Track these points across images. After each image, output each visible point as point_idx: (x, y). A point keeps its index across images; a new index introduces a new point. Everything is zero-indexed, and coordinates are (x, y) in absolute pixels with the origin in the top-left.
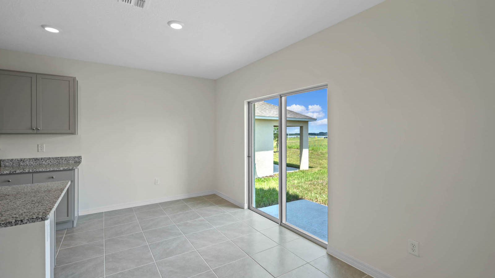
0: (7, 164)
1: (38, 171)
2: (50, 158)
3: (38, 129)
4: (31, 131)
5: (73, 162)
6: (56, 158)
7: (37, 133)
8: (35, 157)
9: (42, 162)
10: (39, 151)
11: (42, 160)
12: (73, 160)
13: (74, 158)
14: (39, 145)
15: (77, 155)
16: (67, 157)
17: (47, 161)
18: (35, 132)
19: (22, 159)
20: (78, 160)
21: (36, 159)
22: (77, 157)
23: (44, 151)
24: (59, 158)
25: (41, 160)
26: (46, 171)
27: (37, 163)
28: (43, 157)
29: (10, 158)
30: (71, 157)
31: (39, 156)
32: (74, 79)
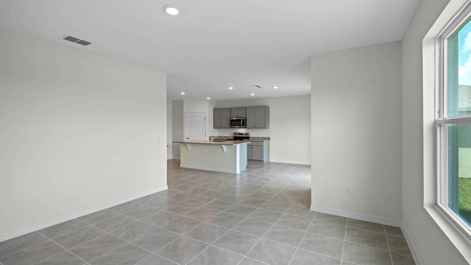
0: (251, 138)
1: (254, 141)
2: (261, 137)
3: (256, 126)
4: (254, 127)
7: (256, 128)
9: (259, 138)
10: (258, 134)
14: (258, 132)
16: (266, 137)
19: (254, 137)
24: (263, 137)
26: (256, 141)
32: (266, 106)
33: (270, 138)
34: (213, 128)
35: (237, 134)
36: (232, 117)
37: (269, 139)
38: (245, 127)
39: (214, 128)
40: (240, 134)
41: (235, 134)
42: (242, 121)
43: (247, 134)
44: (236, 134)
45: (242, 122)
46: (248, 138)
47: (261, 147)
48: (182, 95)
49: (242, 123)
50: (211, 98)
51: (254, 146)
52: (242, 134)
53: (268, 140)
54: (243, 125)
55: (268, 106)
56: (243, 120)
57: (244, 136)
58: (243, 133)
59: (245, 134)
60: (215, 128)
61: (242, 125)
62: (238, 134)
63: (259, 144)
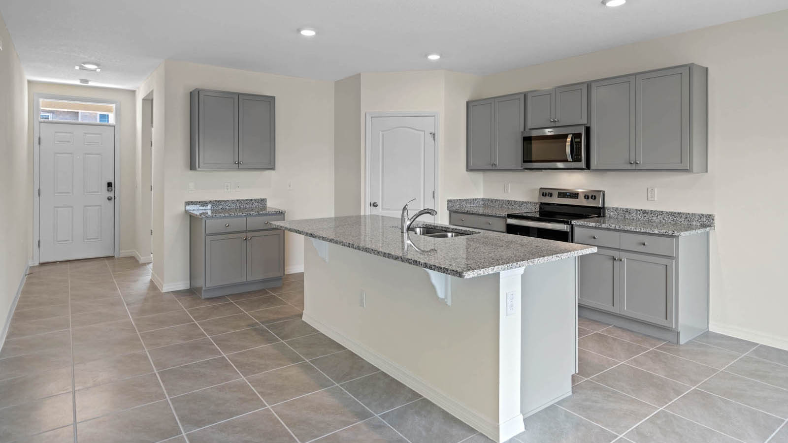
0: (612, 214)
1: (626, 229)
2: (662, 212)
3: (637, 163)
4: (629, 167)
5: (699, 224)
6: (672, 214)
7: (635, 170)
8: (643, 208)
9: (652, 217)
10: (649, 199)
11: (652, 215)
12: (698, 221)
13: (701, 218)
14: (649, 190)
15: (705, 212)
16: (689, 214)
17: (659, 217)
18: (634, 167)
19: (628, 209)
20: (707, 221)
21: (645, 212)
22: (706, 216)
23: (656, 199)
24: (675, 213)
25: (651, 213)
26: (635, 231)
27: (645, 218)
28: (653, 209)
29: (615, 206)
30: (695, 214)
31: (648, 207)
32: (690, 67)
33: (710, 217)
34: (465, 169)
35: (551, 195)
36: (529, 126)
37: (706, 221)
38: (583, 164)
39: (469, 169)
40: (563, 194)
41: (544, 195)
42: (569, 140)
43: (592, 195)
44: (547, 192)
45: (568, 144)
46: (599, 212)
47: (665, 261)
48: (306, 39)
49: (568, 150)
50: (441, 55)
51: (628, 254)
52: (575, 195)
53: (703, 226)
54: (576, 157)
55: (705, 65)
56: (578, 136)
57: (582, 202)
58: (580, 190)
59: (586, 197)
60: (472, 170)
61: (570, 159)
62: (556, 194)
63: (655, 245)
